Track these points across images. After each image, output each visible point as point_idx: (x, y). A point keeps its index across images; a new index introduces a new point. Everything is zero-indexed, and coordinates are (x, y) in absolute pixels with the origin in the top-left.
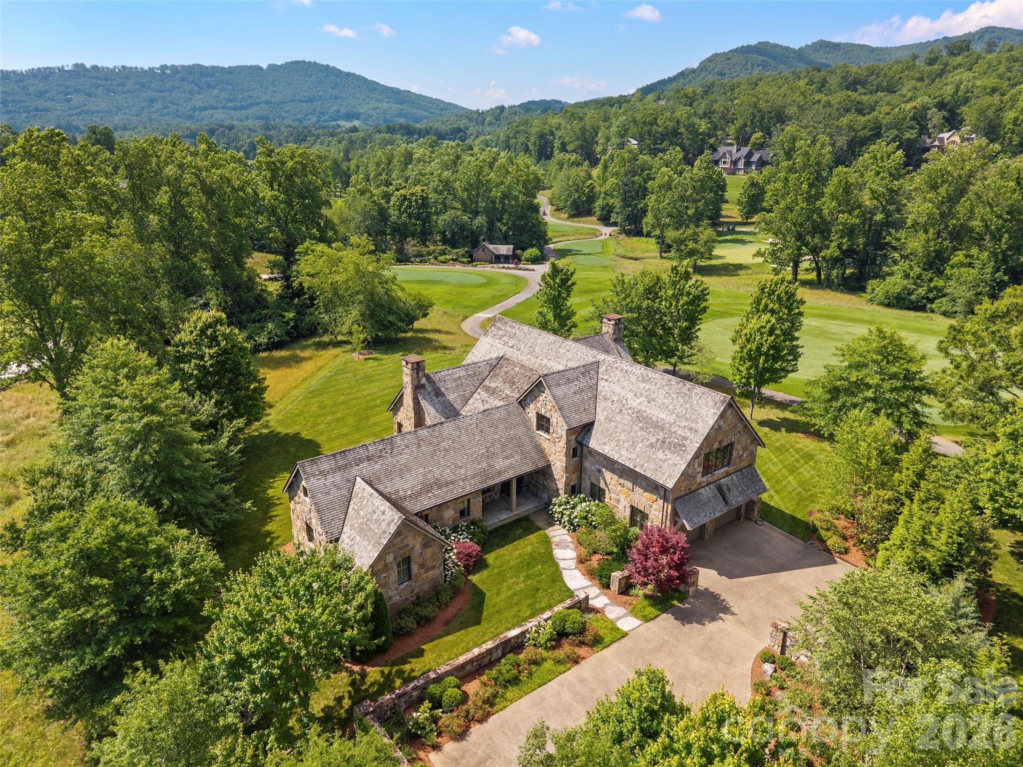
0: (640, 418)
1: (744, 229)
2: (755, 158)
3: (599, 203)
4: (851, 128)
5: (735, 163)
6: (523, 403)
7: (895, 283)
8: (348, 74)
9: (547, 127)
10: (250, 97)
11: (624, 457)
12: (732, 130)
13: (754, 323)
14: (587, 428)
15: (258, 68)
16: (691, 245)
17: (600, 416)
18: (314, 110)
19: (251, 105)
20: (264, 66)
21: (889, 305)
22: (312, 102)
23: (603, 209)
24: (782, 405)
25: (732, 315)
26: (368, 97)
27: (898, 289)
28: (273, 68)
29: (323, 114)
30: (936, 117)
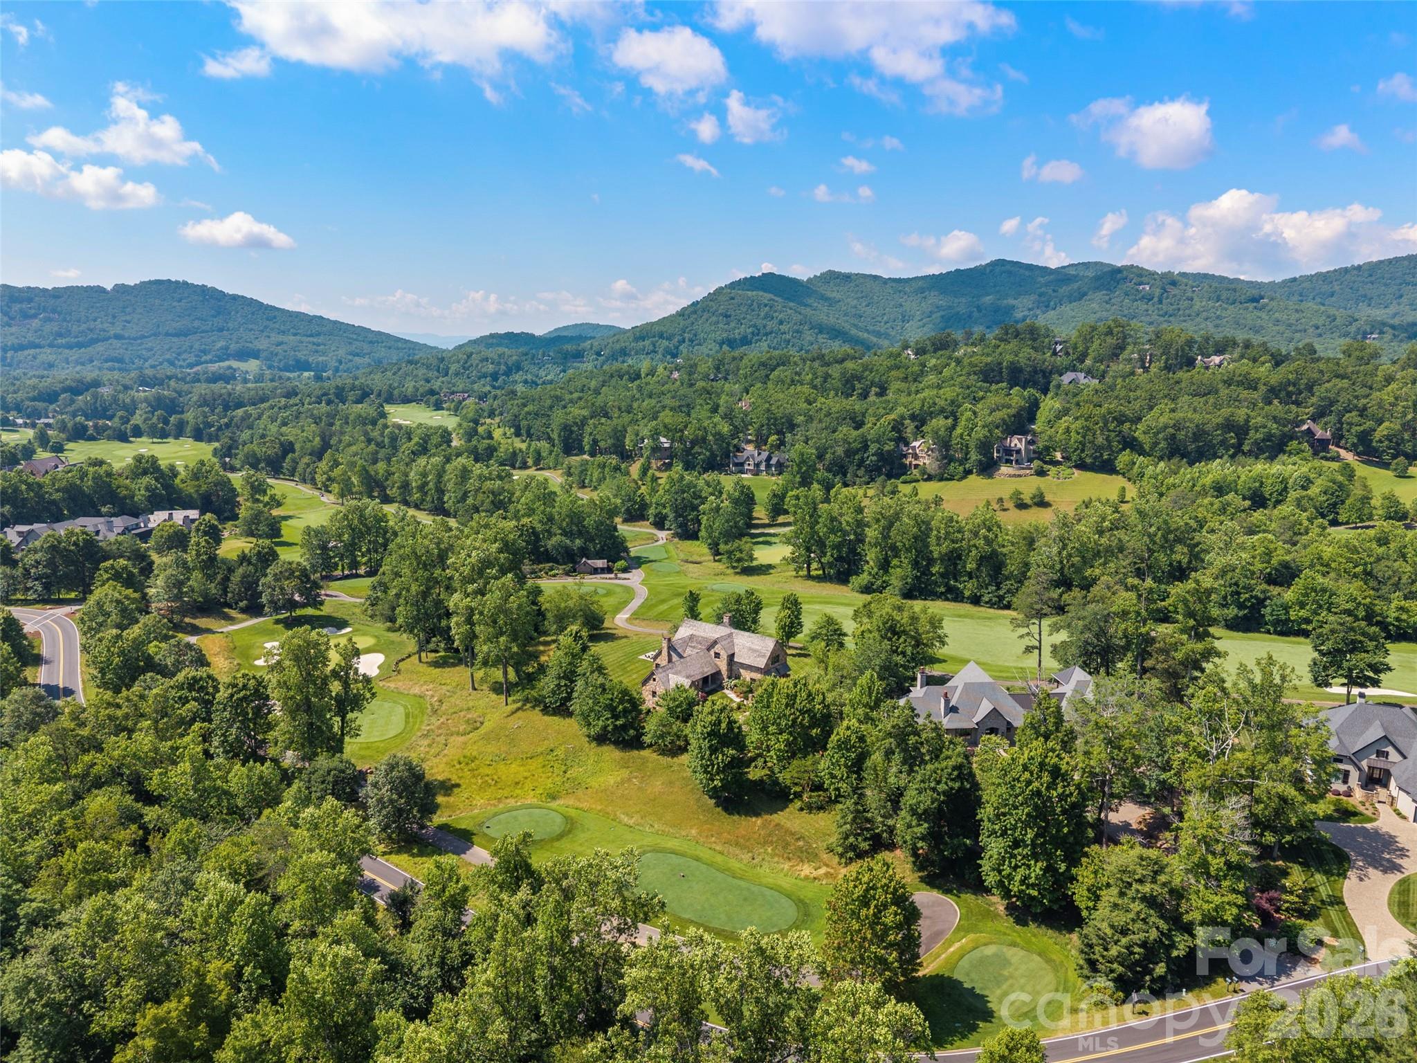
0: (750, 649)
1: (772, 531)
2: (774, 461)
3: (652, 511)
4: (845, 441)
5: (757, 465)
6: (709, 650)
7: (864, 578)
8: (235, 298)
9: (570, 417)
10: (91, 330)
11: (747, 662)
12: (751, 436)
13: (782, 614)
14: (733, 655)
15: (100, 290)
16: (738, 555)
17: (736, 651)
18: (191, 347)
19: (96, 341)
20: (109, 287)
21: (862, 592)
22: (186, 335)
23: (656, 516)
24: (796, 648)
25: (772, 605)
26: (266, 327)
27: (865, 582)
28: (121, 289)
29: (204, 352)
30: (910, 426)
